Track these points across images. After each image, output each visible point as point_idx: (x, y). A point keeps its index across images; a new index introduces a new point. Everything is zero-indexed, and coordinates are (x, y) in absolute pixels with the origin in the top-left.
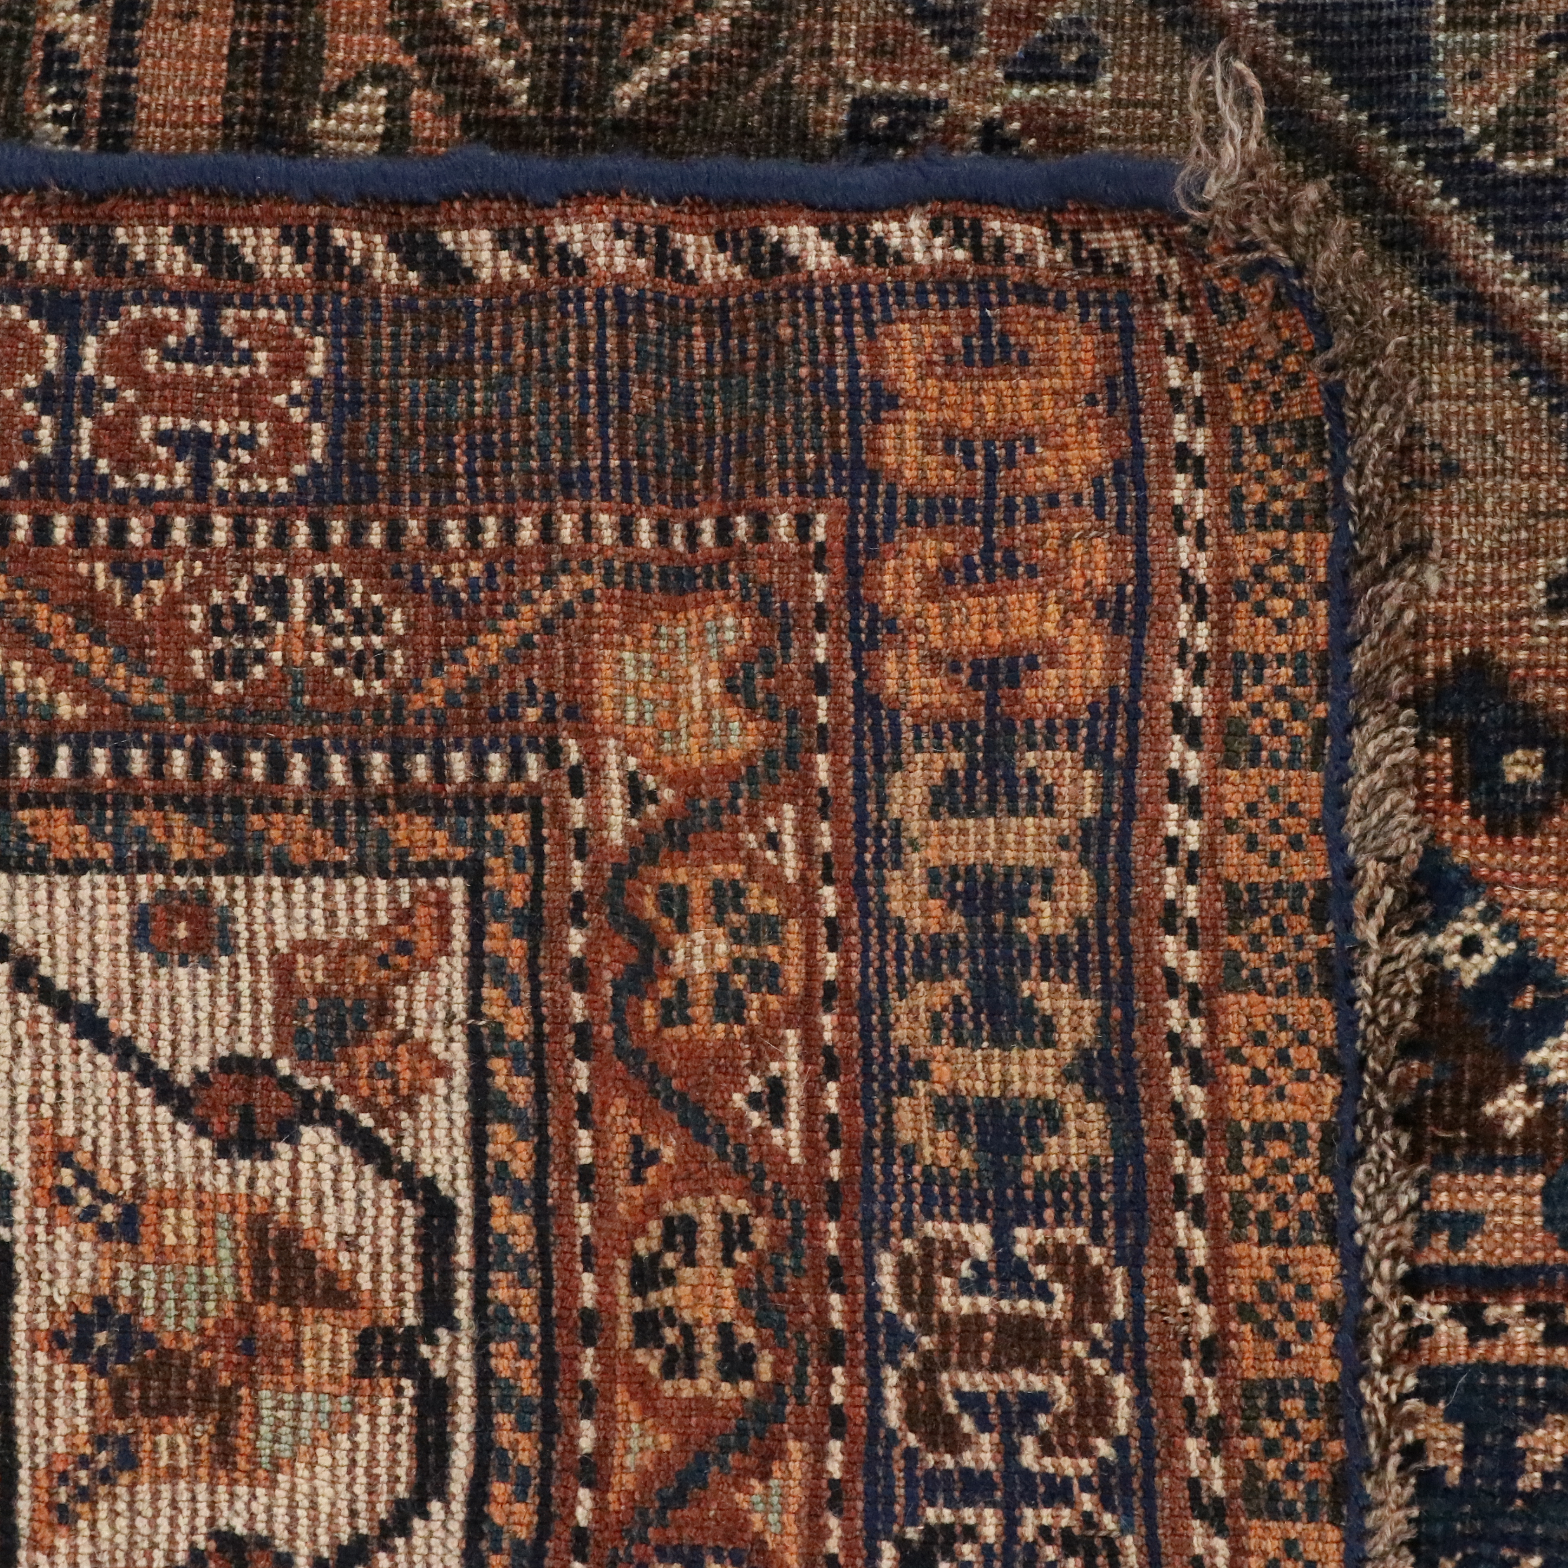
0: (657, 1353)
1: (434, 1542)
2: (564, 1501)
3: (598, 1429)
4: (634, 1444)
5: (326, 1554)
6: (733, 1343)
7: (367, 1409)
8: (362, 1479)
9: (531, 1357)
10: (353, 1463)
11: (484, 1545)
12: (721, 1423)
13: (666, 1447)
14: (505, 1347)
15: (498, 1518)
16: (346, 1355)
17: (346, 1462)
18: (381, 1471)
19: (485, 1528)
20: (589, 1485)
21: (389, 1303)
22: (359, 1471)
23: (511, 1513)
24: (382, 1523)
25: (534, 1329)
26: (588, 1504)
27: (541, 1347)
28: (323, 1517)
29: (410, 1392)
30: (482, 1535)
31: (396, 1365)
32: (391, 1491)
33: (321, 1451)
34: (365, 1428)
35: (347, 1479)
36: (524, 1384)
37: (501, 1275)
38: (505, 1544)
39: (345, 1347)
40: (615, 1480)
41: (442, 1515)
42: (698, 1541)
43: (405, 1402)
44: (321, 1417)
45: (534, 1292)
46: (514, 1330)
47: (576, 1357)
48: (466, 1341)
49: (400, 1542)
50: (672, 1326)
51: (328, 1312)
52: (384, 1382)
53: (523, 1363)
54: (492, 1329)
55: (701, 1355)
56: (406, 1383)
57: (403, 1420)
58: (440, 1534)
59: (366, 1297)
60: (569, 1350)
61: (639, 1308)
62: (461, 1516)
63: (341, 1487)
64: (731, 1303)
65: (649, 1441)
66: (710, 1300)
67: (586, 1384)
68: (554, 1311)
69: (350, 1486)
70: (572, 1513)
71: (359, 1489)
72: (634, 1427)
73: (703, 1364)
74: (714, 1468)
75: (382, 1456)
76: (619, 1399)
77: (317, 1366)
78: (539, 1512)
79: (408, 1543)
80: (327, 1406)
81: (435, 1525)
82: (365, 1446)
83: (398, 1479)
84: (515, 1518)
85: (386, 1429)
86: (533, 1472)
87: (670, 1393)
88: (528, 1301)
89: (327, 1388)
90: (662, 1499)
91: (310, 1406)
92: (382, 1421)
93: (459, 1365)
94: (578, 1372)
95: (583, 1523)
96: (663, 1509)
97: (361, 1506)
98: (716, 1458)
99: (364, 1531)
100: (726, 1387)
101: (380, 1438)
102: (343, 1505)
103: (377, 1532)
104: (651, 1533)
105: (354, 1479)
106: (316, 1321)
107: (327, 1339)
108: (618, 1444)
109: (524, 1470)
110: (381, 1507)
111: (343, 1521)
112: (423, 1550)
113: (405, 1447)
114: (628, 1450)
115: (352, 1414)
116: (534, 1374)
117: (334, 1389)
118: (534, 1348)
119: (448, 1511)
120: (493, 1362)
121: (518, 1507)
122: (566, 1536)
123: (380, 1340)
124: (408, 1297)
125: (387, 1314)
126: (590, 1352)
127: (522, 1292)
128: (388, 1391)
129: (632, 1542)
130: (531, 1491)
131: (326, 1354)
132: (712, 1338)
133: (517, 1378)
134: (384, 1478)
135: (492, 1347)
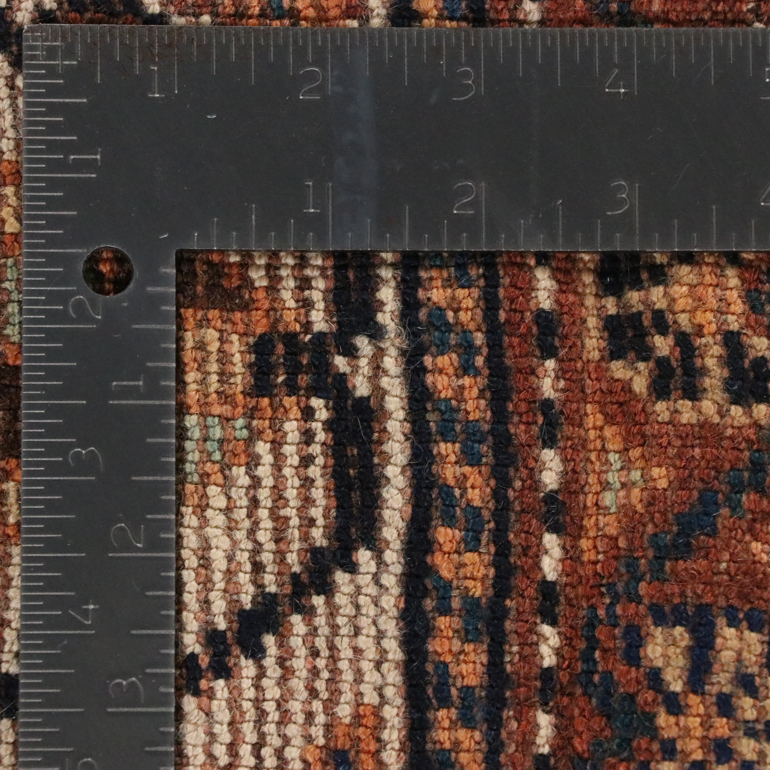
0: (641, 366)
1: (362, 600)
2: (526, 550)
3: (565, 460)
4: (612, 478)
5: (222, 625)
6: (742, 356)
7: (269, 434)
8: (267, 524)
9: (477, 373)
10: (255, 503)
11: (429, 604)
12: (731, 455)
13: (663, 484)
14: (443, 361)
15: (446, 573)
16: (238, 368)
17: (245, 502)
18: (290, 512)
19: (429, 583)
20: (556, 529)
21: (291, 304)
22: (263, 513)
23: (461, 565)
24: (295, 577)
25: (479, 338)
26: (557, 552)
27: (488, 359)
28: (218, 577)
29: (323, 414)
30: (426, 593)
31: (303, 380)
32: (305, 537)
33: (213, 490)
34: (268, 459)
35: (247, 524)
36: (470, 406)
37: (434, 273)
38: (456, 604)
39: (237, 358)
40: (589, 523)
41: (373, 567)
42: (708, 599)
43: (317, 426)
44: (210, 446)
45: (476, 293)
46: (453, 339)
47: (533, 372)
48: (393, 352)
49: (318, 601)
50: (664, 333)
51: (213, 314)
52: (289, 401)
53: (467, 381)
54: (425, 337)
55: (704, 371)
56: (317, 403)
57: (316, 449)
58: (372, 590)
59: (261, 295)
60: (524, 362)
61: (612, 310)
62: (398, 569)
63: (240, 535)
64: (738, 307)
65: (636, 475)
66: (713, 303)
67: (548, 404)
68: (502, 316)
69: (252, 532)
70: (537, 566)
71: (263, 536)
72: (613, 457)
73: (707, 382)
74: (725, 511)
75: (291, 494)
76: (590, 422)
77: (203, 382)
78: (495, 564)
79: (329, 603)
80: (217, 433)
81: (364, 580)
82: (268, 482)
83: (312, 522)
84: (468, 571)
85: (295, 460)
86: (486, 514)
87: (665, 416)
88: (470, 303)
89: (217, 410)
90: (658, 548)
91: (196, 434)
92: (288, 449)
93: (385, 382)
94: (536, 390)
95: (551, 576)
96: (659, 559)
97: (266, 557)
98: (728, 499)
99: (272, 589)
100: (736, 411)
101: (287, 471)
102: (243, 557)
103: (288, 590)
104: (643, 588)
105: (256, 523)
106: (199, 325)
107: (214, 347)
108: (592, 479)
109: (477, 512)
110: (292, 558)
111: (244, 578)
112: (350, 610)
113: (320, 482)
114: (606, 486)
115: (250, 441)
116: (481, 395)
117: (226, 410)
118: (479, 361)
119: (380, 562)
120: (429, 379)
121: (469, 557)
122: (531, 592)
123: (280, 349)
124: (316, 296)
125: (290, 316)
126: (550, 364)
127: (461, 293)
128: (295, 412)
129: (616, 598)
130: (485, 537)
131: (214, 367)
132: (717, 350)
133: (461, 400)
134: (295, 521)
135: (428, 360)
